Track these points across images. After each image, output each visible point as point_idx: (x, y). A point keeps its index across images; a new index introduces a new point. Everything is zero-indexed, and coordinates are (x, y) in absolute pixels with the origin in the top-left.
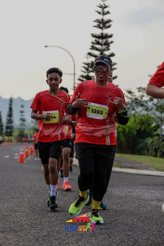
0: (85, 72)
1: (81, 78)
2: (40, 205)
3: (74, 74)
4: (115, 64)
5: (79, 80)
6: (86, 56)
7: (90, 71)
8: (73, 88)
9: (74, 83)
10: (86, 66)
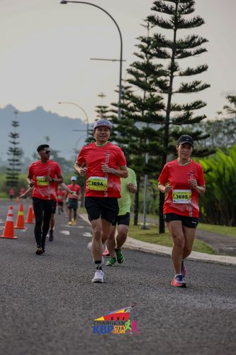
0: (141, 57)
1: (134, 69)
2: (36, 324)
3: (121, 61)
4: (205, 41)
5: (130, 72)
6: (146, 24)
7: (152, 55)
8: (118, 89)
9: (121, 79)
10: (145, 45)
